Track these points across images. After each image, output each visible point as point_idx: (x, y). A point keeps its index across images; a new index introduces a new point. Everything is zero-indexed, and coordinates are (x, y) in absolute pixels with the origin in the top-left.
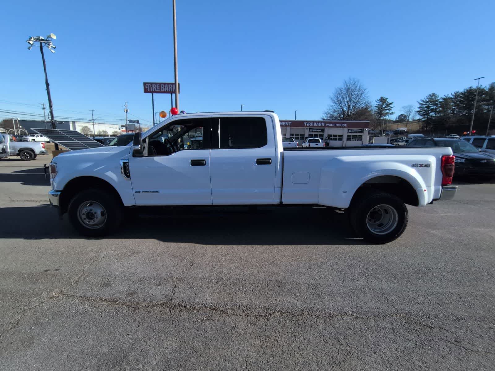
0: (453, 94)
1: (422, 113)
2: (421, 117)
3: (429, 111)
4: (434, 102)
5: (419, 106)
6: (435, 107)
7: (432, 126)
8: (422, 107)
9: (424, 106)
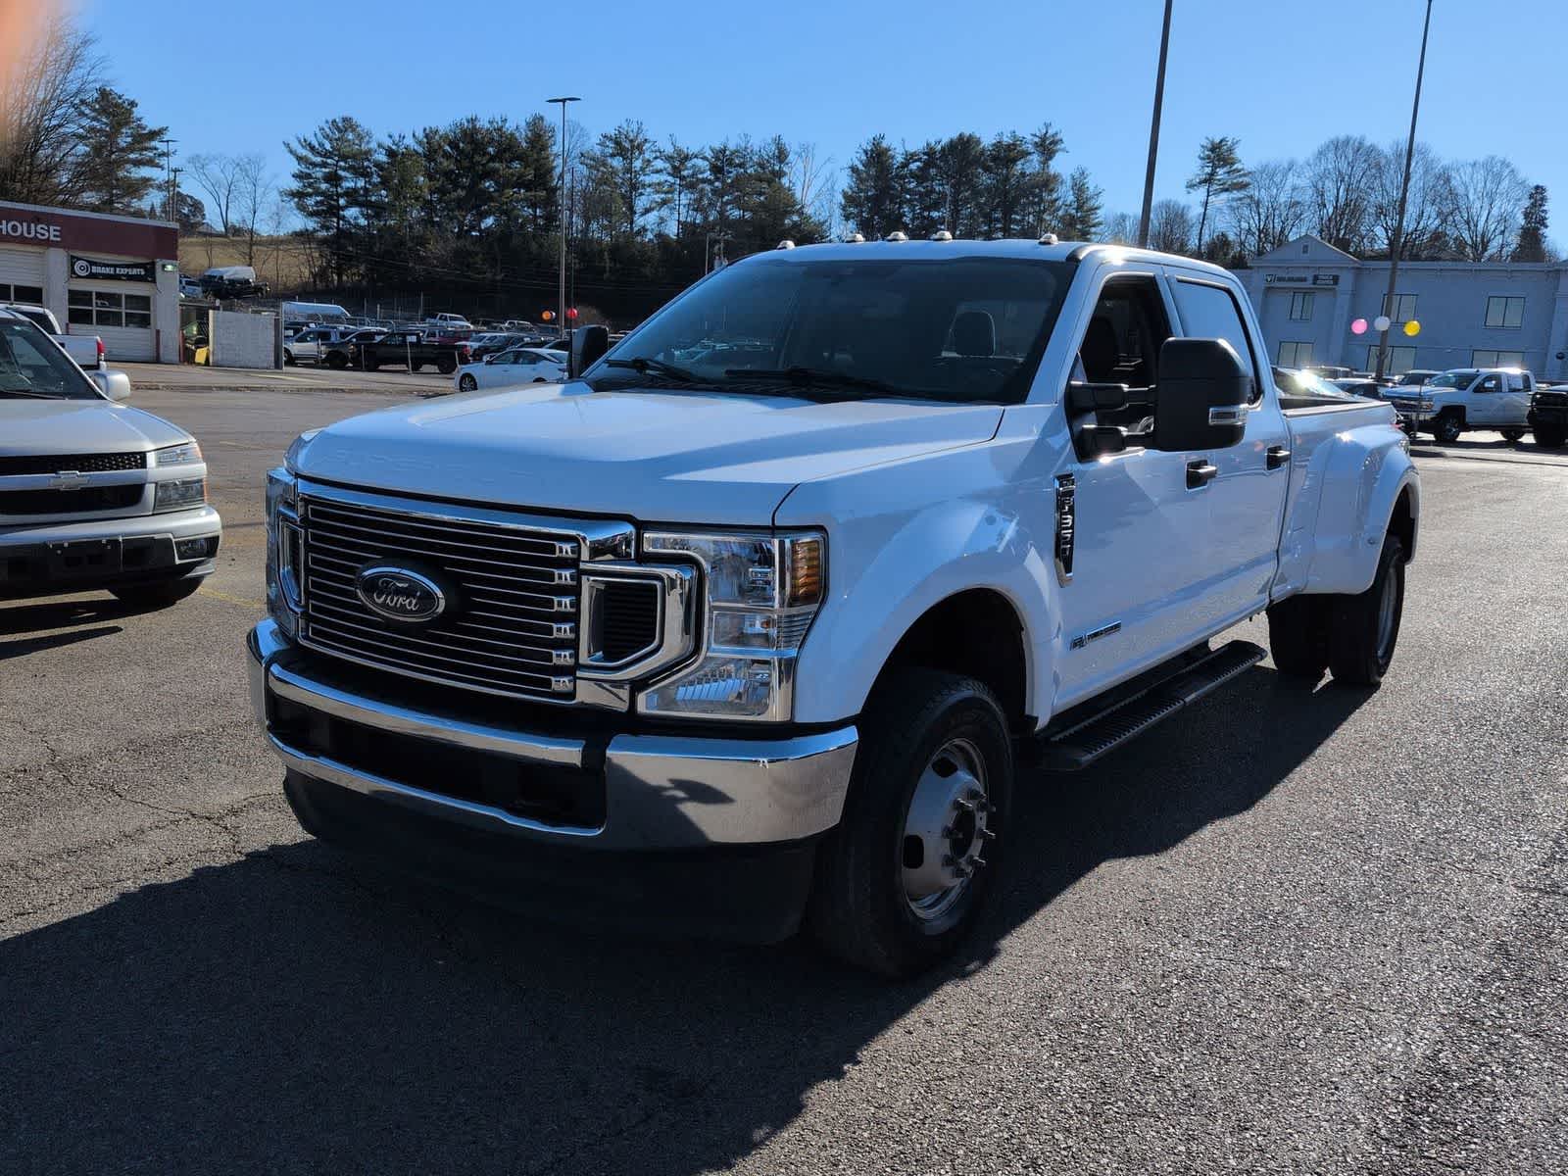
0: (420, 135)
1: (310, 202)
2: (311, 224)
3: (339, 195)
4: (354, 157)
5: (295, 167)
6: (361, 183)
7: (362, 269)
8: (309, 176)
9: (319, 173)
